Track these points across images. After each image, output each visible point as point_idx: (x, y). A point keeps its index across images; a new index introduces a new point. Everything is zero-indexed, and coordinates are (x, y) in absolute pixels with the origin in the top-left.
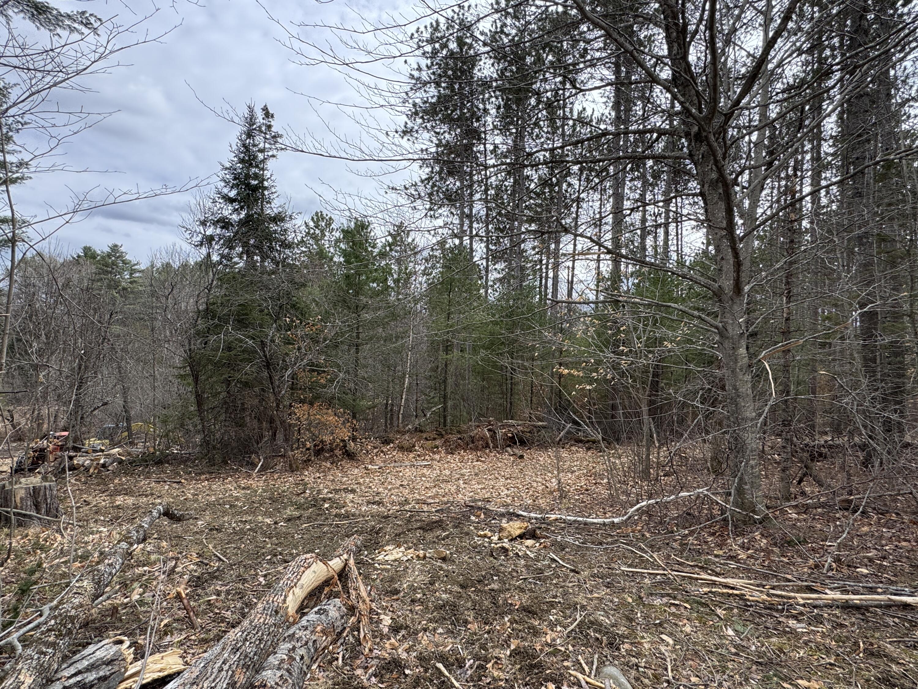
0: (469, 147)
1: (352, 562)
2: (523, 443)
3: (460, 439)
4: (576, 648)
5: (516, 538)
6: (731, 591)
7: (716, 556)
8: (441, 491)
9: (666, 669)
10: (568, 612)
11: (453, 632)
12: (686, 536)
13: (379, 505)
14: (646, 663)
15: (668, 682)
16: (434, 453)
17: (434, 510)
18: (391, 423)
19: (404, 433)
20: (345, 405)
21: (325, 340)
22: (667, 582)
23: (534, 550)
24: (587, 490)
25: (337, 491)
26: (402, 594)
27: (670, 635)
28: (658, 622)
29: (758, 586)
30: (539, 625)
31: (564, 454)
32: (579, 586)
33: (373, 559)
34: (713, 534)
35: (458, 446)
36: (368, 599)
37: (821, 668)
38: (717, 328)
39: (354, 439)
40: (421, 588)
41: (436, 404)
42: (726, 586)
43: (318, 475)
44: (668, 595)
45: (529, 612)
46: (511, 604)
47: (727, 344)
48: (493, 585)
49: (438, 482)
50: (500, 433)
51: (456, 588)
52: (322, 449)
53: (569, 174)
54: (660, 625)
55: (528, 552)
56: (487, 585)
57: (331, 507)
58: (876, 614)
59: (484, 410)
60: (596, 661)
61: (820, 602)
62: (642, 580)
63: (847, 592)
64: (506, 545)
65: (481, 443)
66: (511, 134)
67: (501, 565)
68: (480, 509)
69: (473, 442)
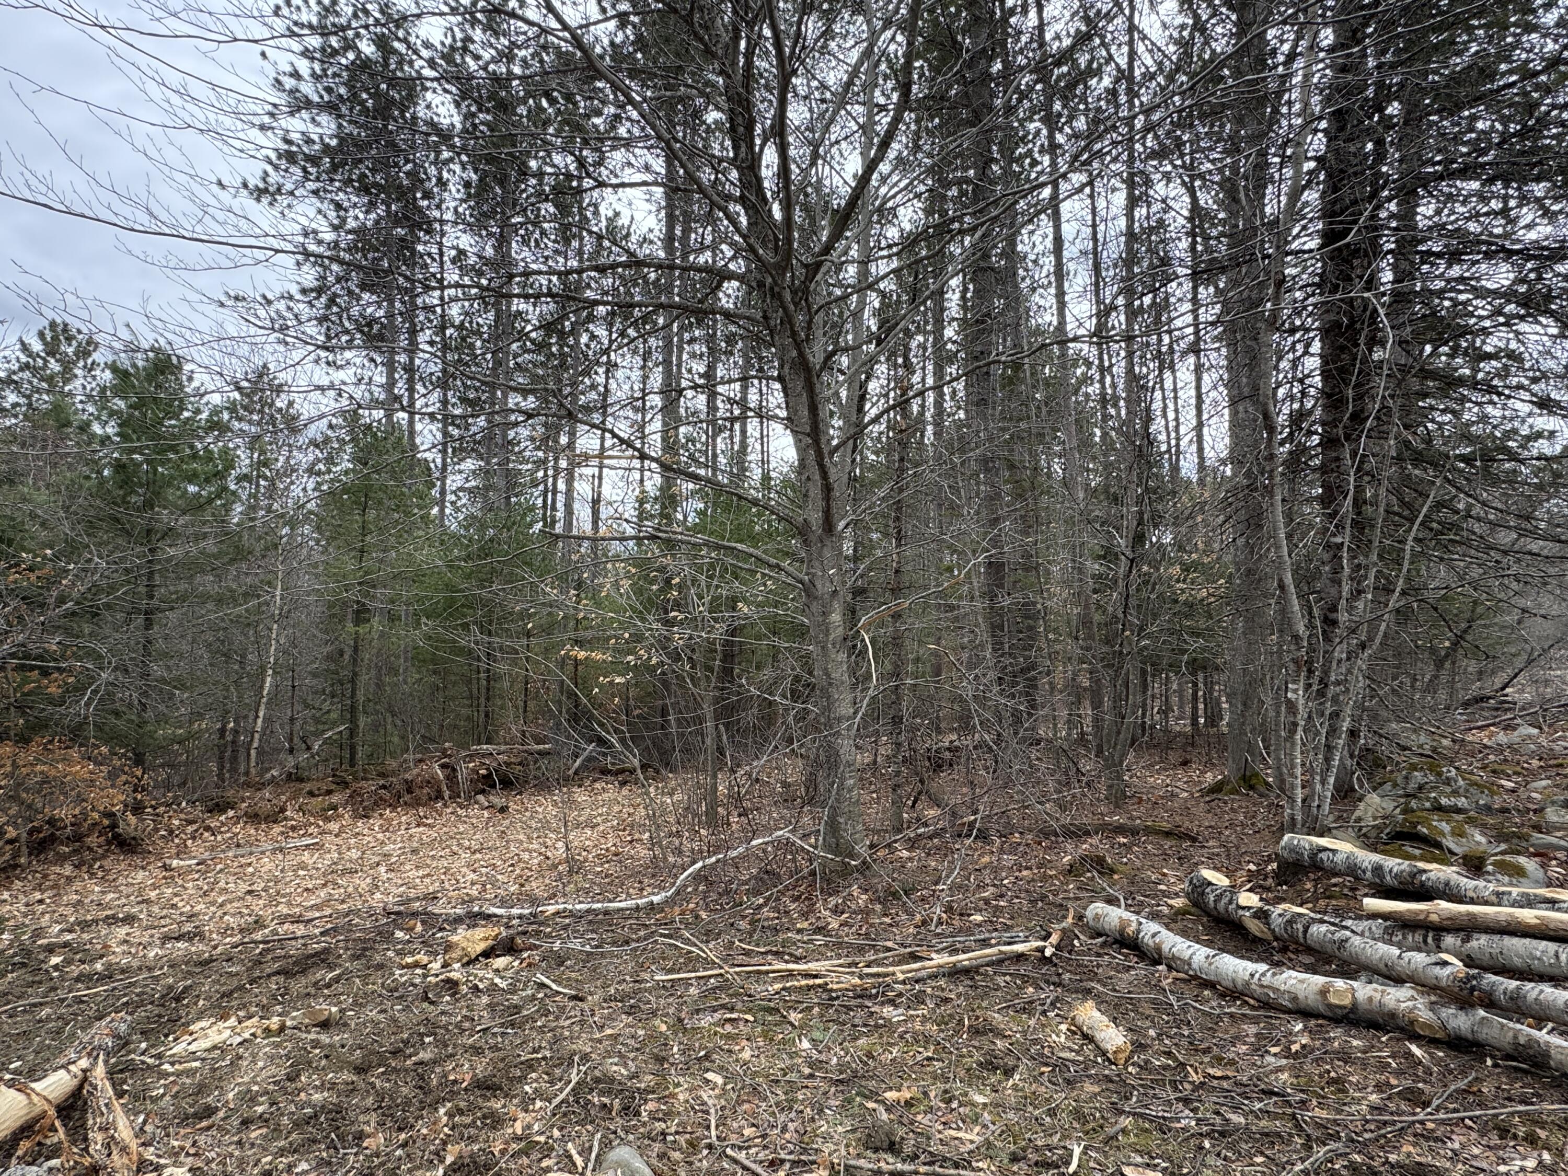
0: (406, 245)
1: (100, 1071)
2: (507, 784)
3: (384, 787)
4: (565, 1132)
5: (477, 959)
6: (811, 982)
7: (799, 931)
8: (337, 893)
9: (708, 1128)
10: (558, 1072)
11: (329, 1163)
12: (760, 907)
13: (191, 939)
14: (678, 1125)
15: (710, 1146)
16: (328, 820)
17: (317, 931)
18: (234, 770)
19: (260, 787)
20: (113, 738)
21: (61, 600)
22: (725, 986)
23: (509, 974)
24: (616, 855)
25: (85, 925)
26: (221, 1114)
27: (721, 1069)
28: (702, 1053)
29: (849, 966)
30: (504, 1106)
31: (580, 796)
32: (582, 1023)
33: (159, 1056)
34: (796, 899)
35: (380, 803)
36: (134, 1145)
37: (916, 1068)
38: (801, 582)
39: (138, 809)
40: (266, 1092)
41: (334, 724)
42: (807, 975)
43: (38, 895)
44: (723, 1006)
45: (488, 1088)
46: (455, 1082)
47: (815, 607)
48: (421, 1055)
49: (330, 876)
50: (464, 771)
51: (348, 1076)
52: (52, 839)
53: (591, 318)
54: (707, 1057)
55: (497, 980)
56: (410, 1056)
57: (68, 962)
58: (986, 975)
59: (435, 729)
60: (596, 1144)
61: (924, 973)
62: (687, 989)
63: (954, 952)
64: (455, 975)
65: (426, 790)
66: (490, 235)
67: (443, 1013)
68: (415, 914)
69: (410, 791)
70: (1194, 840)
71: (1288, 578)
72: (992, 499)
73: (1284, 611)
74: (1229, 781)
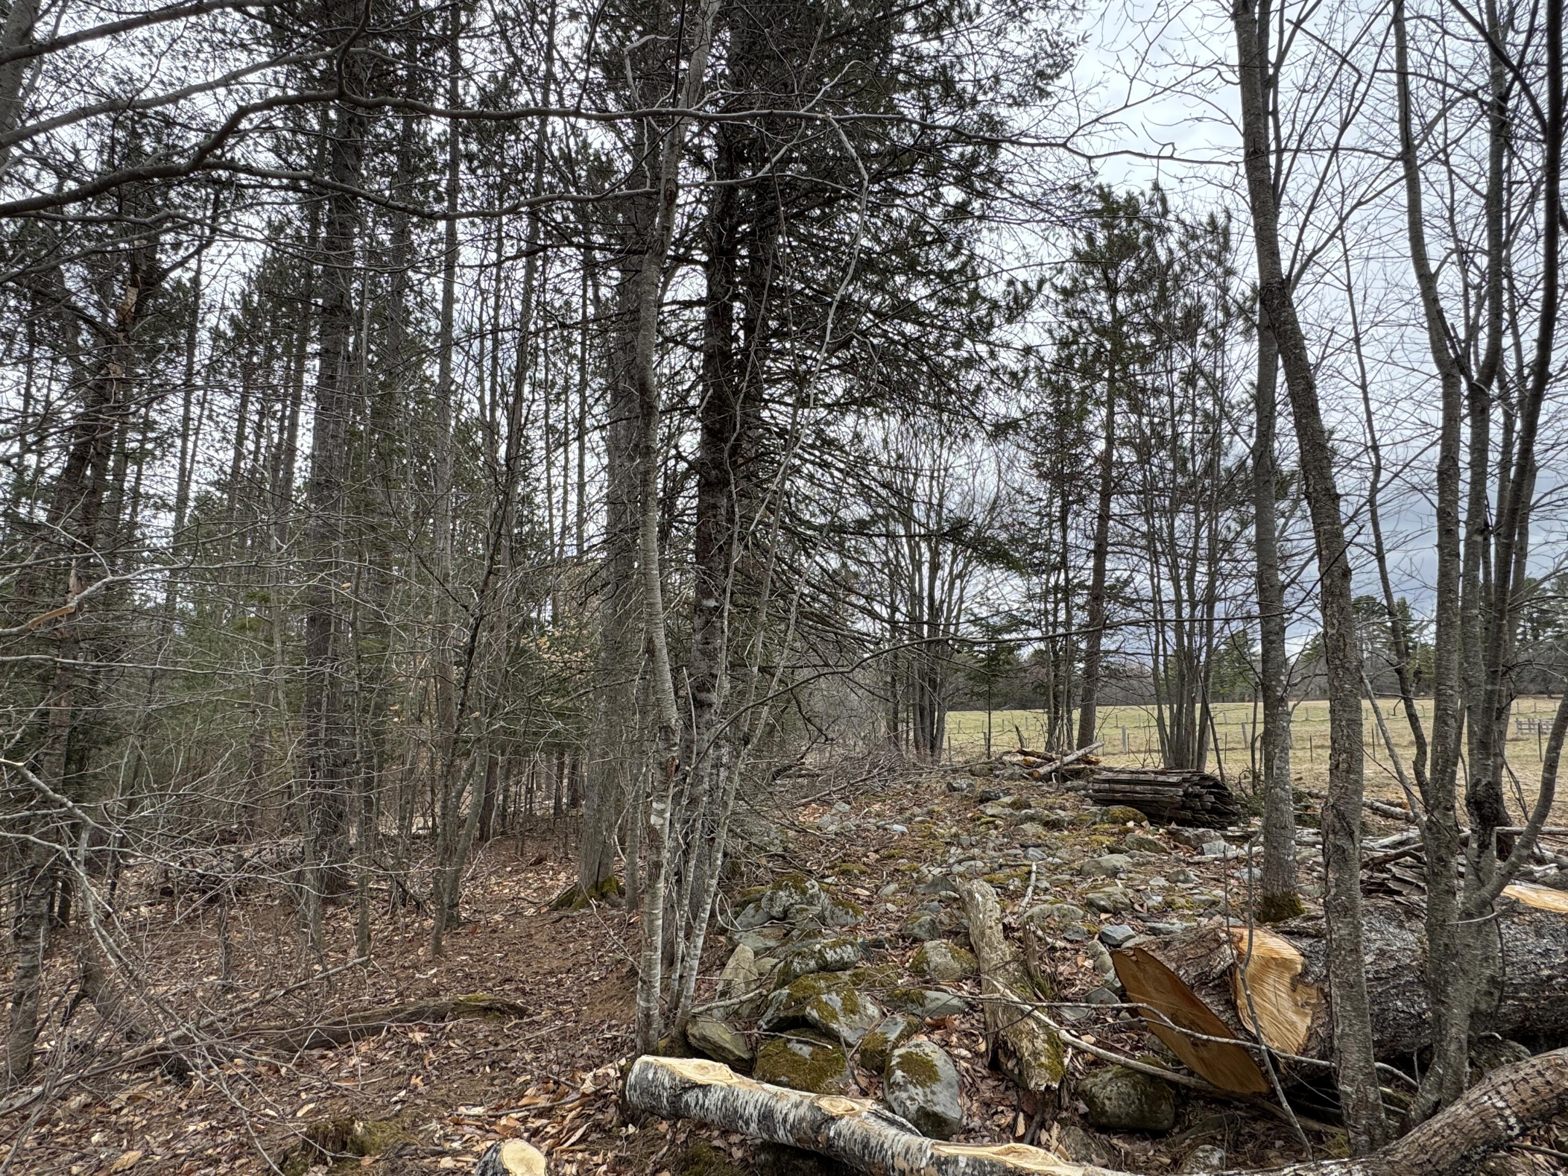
70: (521, 1012)
71: (661, 640)
72: (323, 536)
73: (650, 686)
74: (580, 891)
